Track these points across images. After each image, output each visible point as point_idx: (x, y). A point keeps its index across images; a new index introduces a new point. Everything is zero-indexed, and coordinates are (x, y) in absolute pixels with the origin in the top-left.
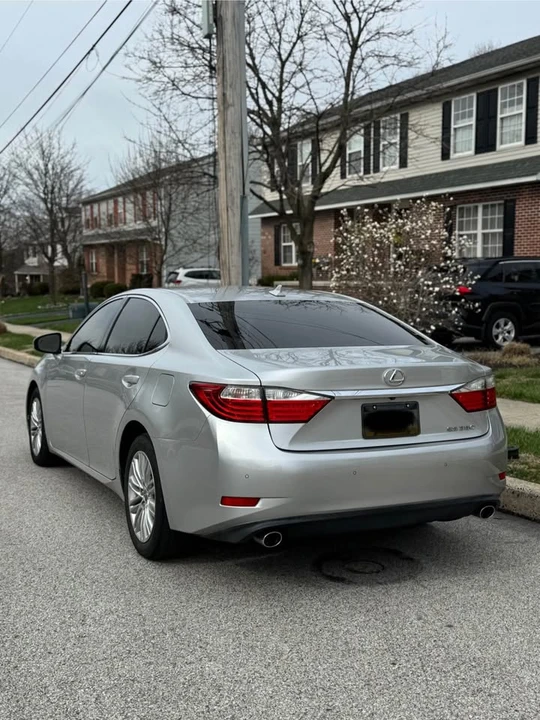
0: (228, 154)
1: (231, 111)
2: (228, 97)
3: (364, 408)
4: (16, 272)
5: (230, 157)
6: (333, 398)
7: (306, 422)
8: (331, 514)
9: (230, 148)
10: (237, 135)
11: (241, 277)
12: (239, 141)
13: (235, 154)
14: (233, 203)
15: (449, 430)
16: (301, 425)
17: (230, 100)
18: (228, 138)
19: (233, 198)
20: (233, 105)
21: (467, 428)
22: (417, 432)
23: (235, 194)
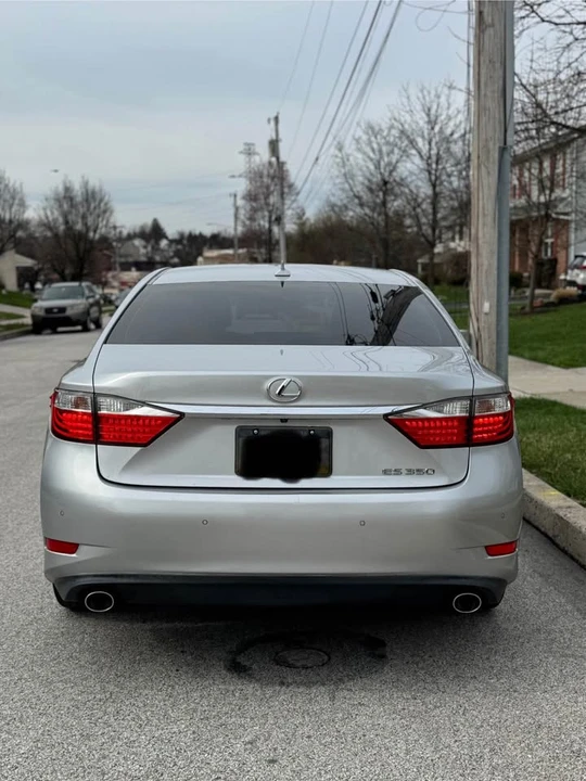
0: (483, 93)
1: (490, 31)
2: (485, 14)
3: (239, 432)
4: (420, 261)
5: (485, 95)
6: (182, 415)
7: (145, 445)
8: (175, 577)
9: (486, 84)
10: (498, 65)
11: (495, 257)
12: (501, 73)
13: (493, 92)
14: (488, 158)
15: (386, 472)
16: (137, 450)
17: (488, 19)
18: (483, 71)
19: (488, 151)
20: (493, 25)
21: (420, 472)
22: (328, 473)
23: (491, 144)
